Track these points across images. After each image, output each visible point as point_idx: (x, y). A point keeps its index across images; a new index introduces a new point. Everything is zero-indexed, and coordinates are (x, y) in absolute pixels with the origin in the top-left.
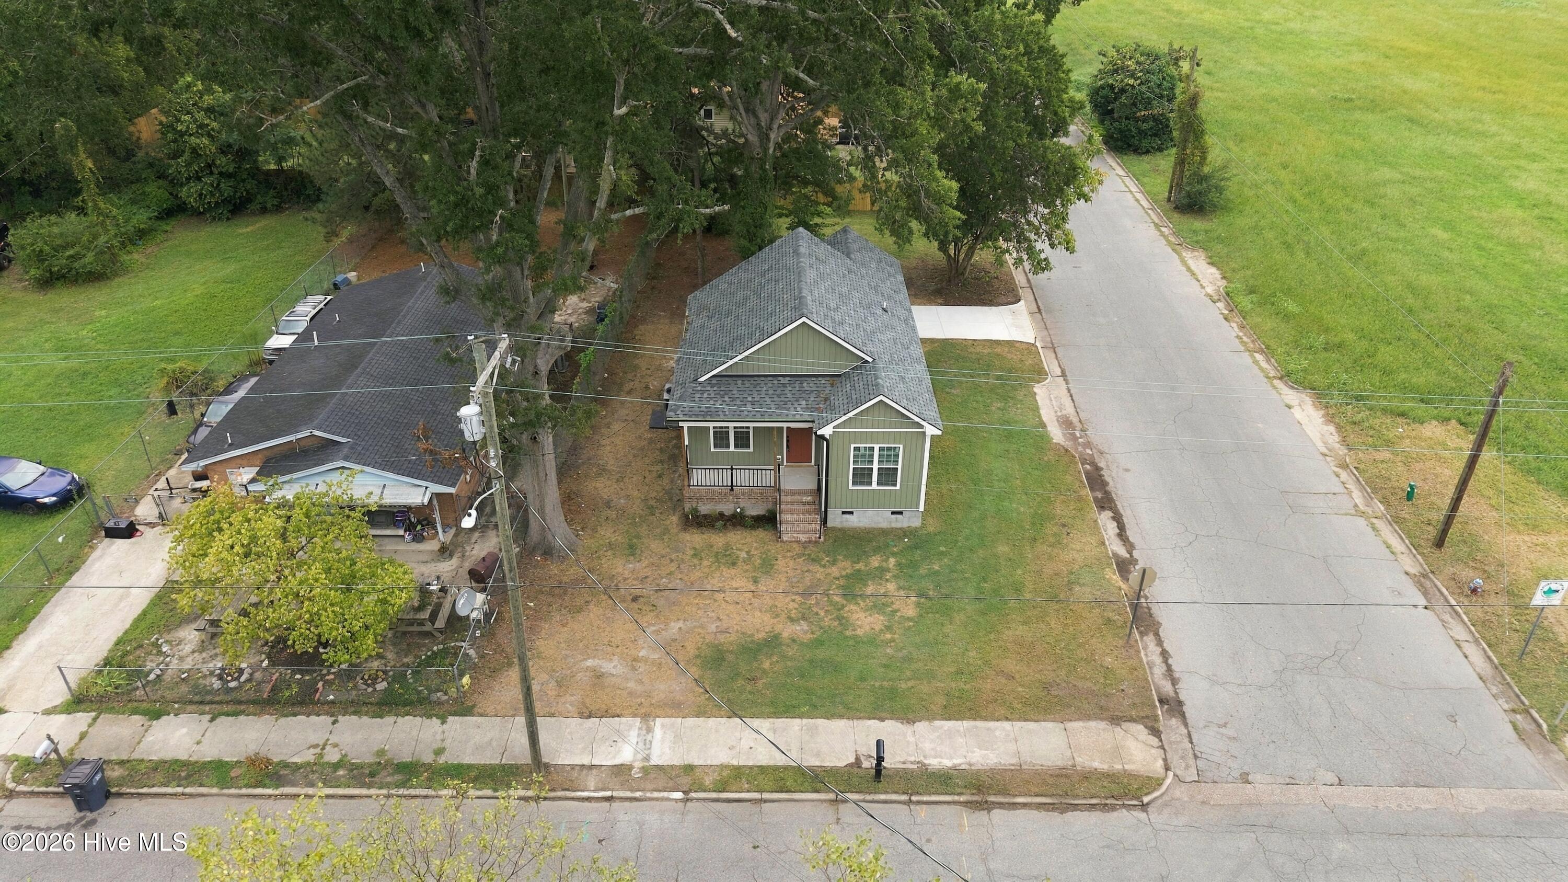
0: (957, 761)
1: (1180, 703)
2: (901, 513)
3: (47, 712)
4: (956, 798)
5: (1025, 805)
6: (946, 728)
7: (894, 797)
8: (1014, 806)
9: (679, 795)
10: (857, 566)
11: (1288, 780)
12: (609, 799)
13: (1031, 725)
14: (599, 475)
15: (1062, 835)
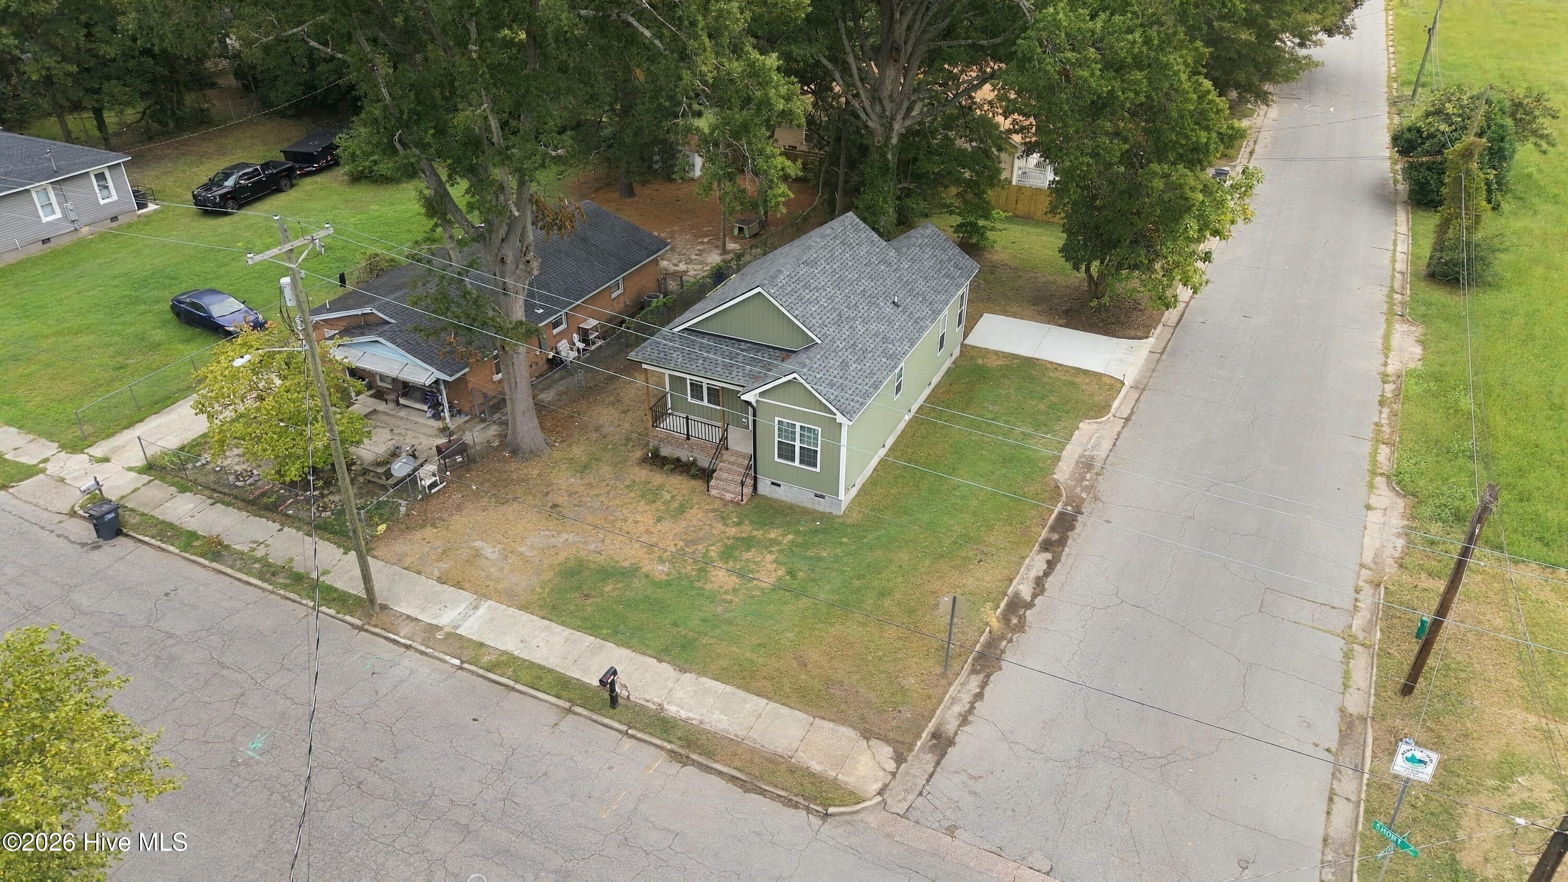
0: (691, 715)
1: (951, 742)
2: (823, 497)
3: (130, 469)
4: (665, 744)
5: (720, 773)
6: (707, 686)
7: (616, 725)
8: (708, 770)
9: (457, 662)
10: (755, 533)
11: (994, 849)
12: (408, 647)
13: (784, 710)
14: (612, 404)
15: (727, 809)
